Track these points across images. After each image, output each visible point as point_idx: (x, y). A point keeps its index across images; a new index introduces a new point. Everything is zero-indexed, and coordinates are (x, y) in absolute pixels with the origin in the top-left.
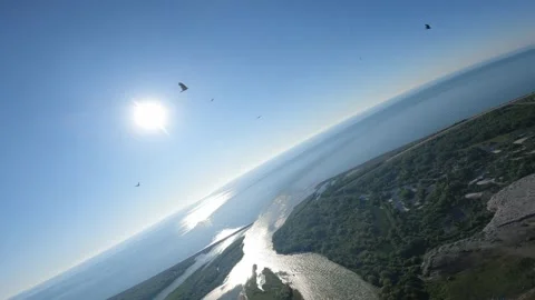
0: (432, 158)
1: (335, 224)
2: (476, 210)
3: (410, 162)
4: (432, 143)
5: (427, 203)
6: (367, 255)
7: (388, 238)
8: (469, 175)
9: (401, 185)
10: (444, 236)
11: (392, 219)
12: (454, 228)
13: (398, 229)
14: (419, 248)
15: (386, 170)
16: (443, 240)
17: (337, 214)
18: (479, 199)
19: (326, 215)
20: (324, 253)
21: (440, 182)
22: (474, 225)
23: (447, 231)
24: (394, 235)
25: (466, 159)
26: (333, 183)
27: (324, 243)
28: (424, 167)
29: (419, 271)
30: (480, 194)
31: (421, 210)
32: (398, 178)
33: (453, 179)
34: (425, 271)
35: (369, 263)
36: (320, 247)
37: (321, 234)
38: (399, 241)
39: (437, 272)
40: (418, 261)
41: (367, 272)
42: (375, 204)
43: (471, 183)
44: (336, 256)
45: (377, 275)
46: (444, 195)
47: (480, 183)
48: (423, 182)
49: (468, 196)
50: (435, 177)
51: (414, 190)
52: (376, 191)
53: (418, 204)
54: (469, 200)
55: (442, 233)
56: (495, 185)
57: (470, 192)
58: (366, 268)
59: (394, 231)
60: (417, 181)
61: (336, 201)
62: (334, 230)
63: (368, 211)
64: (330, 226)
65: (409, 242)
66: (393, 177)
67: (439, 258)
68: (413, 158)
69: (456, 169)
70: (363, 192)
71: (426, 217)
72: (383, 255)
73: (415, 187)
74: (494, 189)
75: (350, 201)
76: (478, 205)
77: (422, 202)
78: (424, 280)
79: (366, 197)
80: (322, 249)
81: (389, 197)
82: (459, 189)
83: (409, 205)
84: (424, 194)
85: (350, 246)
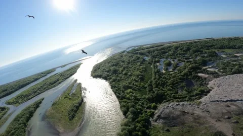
0: (189, 49)
1: (124, 68)
2: (201, 85)
3: (177, 48)
4: (191, 43)
5: (176, 71)
6: (130, 92)
7: (146, 85)
8: (205, 63)
9: (167, 58)
10: (177, 95)
11: (153, 75)
12: (185, 92)
13: (154, 82)
14: (160, 99)
15: (163, 49)
16: (176, 98)
17: (129, 63)
18: (205, 79)
19: (123, 62)
20: (110, 83)
21: (188, 62)
22: (197, 95)
23: (180, 92)
24: (151, 85)
25: (206, 55)
26: (136, 48)
27: (114, 78)
28: (182, 52)
29: (152, 115)
30: (207, 76)
31: (171, 75)
32: (167, 54)
33: (196, 63)
34: (155, 117)
35: (128, 99)
36: (110, 78)
37: (115, 72)
38: (151, 90)
39: (161, 121)
40: (155, 108)
41: (125, 104)
42: (149, 63)
43: (204, 68)
44: (115, 87)
45: (128, 109)
46: (187, 70)
47: (208, 69)
48: (179, 60)
49: (200, 75)
50: (186, 59)
51: (172, 62)
52: (153, 57)
53: (171, 70)
54: (199, 77)
55: (177, 93)
56: (217, 73)
57: (202, 72)
58: (125, 102)
59: (151, 82)
60: (176, 58)
61: (132, 56)
62: (122, 71)
63: (144, 66)
64: (121, 69)
65: (156, 92)
66: (165, 53)
67: (167, 111)
68: (179, 47)
69: (198, 58)
70: (147, 56)
71: (172, 79)
72: (138, 95)
73: (173, 61)
74: (216, 75)
75: (138, 58)
76: (203, 82)
77: (174, 70)
78: (153, 123)
79: (147, 59)
80: (111, 80)
81: (158, 62)
82: (196, 69)
83: (167, 70)
84: (176, 66)
85: (124, 84)
